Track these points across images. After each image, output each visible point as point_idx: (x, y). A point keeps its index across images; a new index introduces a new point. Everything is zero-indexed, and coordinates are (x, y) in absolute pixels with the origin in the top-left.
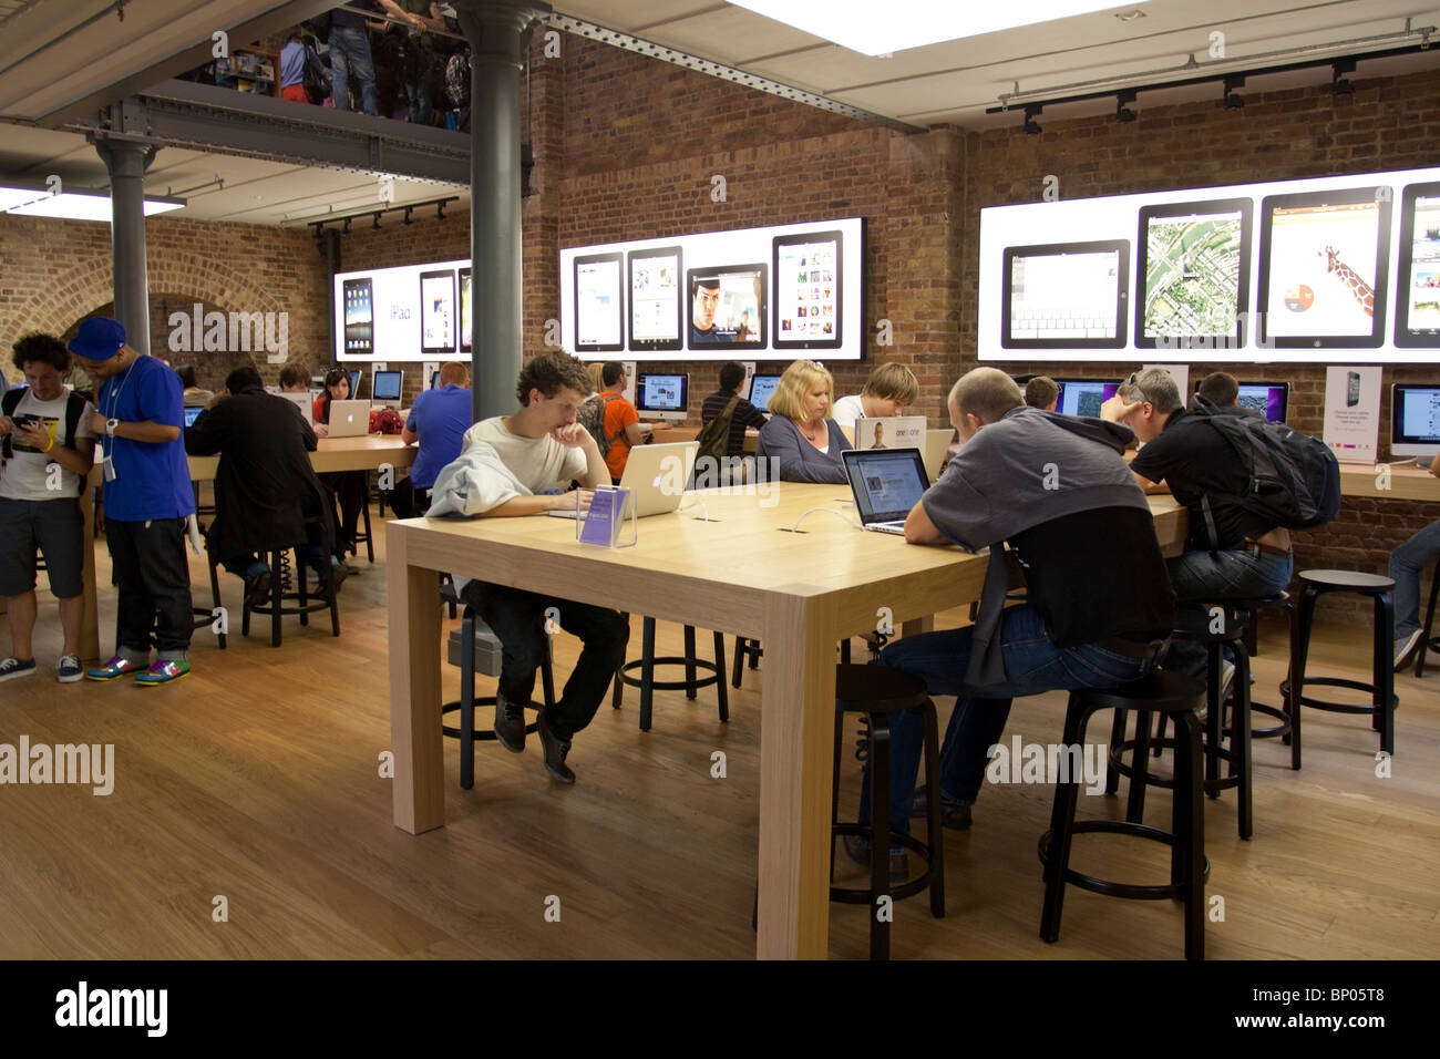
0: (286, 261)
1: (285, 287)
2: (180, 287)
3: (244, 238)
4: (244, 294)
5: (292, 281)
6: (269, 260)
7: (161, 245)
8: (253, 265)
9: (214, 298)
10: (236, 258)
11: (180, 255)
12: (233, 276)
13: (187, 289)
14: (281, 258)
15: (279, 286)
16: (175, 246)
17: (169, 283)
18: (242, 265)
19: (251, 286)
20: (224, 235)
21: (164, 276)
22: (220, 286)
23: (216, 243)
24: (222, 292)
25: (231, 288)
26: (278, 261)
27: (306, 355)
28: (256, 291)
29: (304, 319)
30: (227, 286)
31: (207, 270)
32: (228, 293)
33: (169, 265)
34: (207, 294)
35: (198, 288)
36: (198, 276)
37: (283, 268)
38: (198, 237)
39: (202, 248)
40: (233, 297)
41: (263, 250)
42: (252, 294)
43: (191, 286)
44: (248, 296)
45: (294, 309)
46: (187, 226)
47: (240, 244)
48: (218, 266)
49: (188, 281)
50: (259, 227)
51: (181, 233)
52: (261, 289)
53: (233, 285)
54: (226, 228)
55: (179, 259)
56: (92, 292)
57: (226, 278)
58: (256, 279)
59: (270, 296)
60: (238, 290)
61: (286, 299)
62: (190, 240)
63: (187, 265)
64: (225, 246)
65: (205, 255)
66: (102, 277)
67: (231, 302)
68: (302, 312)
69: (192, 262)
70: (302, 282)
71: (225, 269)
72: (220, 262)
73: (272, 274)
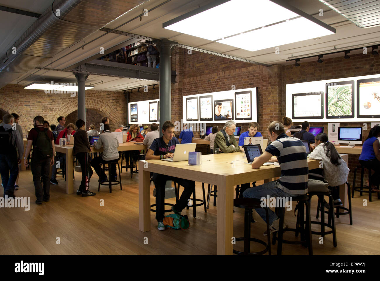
0: (117, 100)
1: (116, 106)
2: (92, 106)
3: (107, 94)
4: (107, 108)
5: (118, 104)
6: (113, 99)
7: (88, 96)
8: (109, 101)
9: (100, 109)
10: (105, 99)
11: (92, 99)
12: (104, 103)
13: (94, 107)
14: (116, 99)
15: (115, 106)
16: (91, 97)
17: (90, 105)
18: (106, 101)
19: (109, 106)
20: (102, 94)
21: (88, 104)
22: (101, 106)
23: (100, 96)
24: (102, 107)
25: (104, 107)
26: (115, 100)
27: (121, 122)
28: (110, 107)
29: (121, 114)
30: (103, 106)
31: (98, 102)
32: (103, 108)
33: (89, 101)
34: (98, 108)
35: (96, 107)
36: (96, 104)
37: (116, 101)
38: (96, 94)
39: (97, 97)
40: (104, 109)
41: (111, 97)
42: (109, 108)
43: (94, 106)
44: (108, 108)
45: (119, 111)
46: (94, 92)
47: (106, 96)
48: (101, 101)
49: (94, 105)
50: (111, 92)
51: (92, 93)
52: (111, 106)
53: (104, 106)
54: (103, 92)
55: (92, 100)
56: (72, 108)
57: (102, 104)
58: (110, 104)
59: (113, 108)
60: (105, 107)
61: (117, 109)
62: (94, 95)
63: (94, 101)
64: (102, 96)
65: (98, 99)
66: (74, 104)
67: (104, 110)
68: (120, 112)
69: (95, 100)
70: (121, 105)
71: (102, 102)
72: (101, 100)
73: (113, 103)
